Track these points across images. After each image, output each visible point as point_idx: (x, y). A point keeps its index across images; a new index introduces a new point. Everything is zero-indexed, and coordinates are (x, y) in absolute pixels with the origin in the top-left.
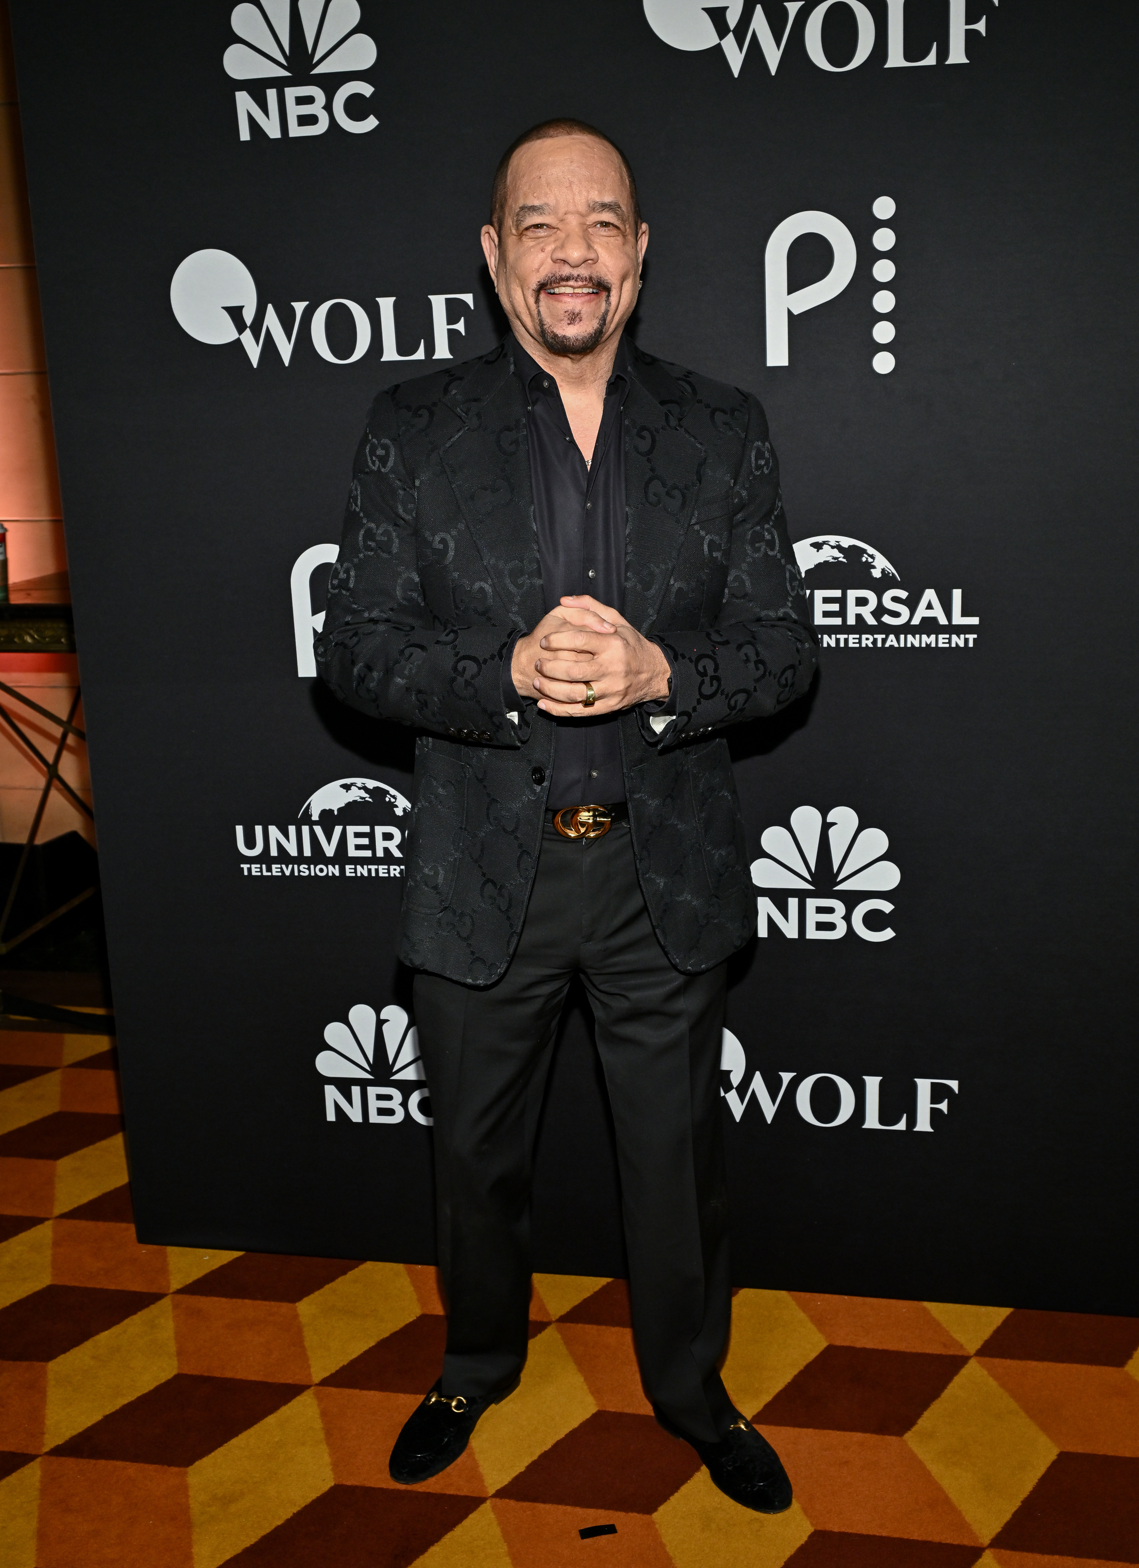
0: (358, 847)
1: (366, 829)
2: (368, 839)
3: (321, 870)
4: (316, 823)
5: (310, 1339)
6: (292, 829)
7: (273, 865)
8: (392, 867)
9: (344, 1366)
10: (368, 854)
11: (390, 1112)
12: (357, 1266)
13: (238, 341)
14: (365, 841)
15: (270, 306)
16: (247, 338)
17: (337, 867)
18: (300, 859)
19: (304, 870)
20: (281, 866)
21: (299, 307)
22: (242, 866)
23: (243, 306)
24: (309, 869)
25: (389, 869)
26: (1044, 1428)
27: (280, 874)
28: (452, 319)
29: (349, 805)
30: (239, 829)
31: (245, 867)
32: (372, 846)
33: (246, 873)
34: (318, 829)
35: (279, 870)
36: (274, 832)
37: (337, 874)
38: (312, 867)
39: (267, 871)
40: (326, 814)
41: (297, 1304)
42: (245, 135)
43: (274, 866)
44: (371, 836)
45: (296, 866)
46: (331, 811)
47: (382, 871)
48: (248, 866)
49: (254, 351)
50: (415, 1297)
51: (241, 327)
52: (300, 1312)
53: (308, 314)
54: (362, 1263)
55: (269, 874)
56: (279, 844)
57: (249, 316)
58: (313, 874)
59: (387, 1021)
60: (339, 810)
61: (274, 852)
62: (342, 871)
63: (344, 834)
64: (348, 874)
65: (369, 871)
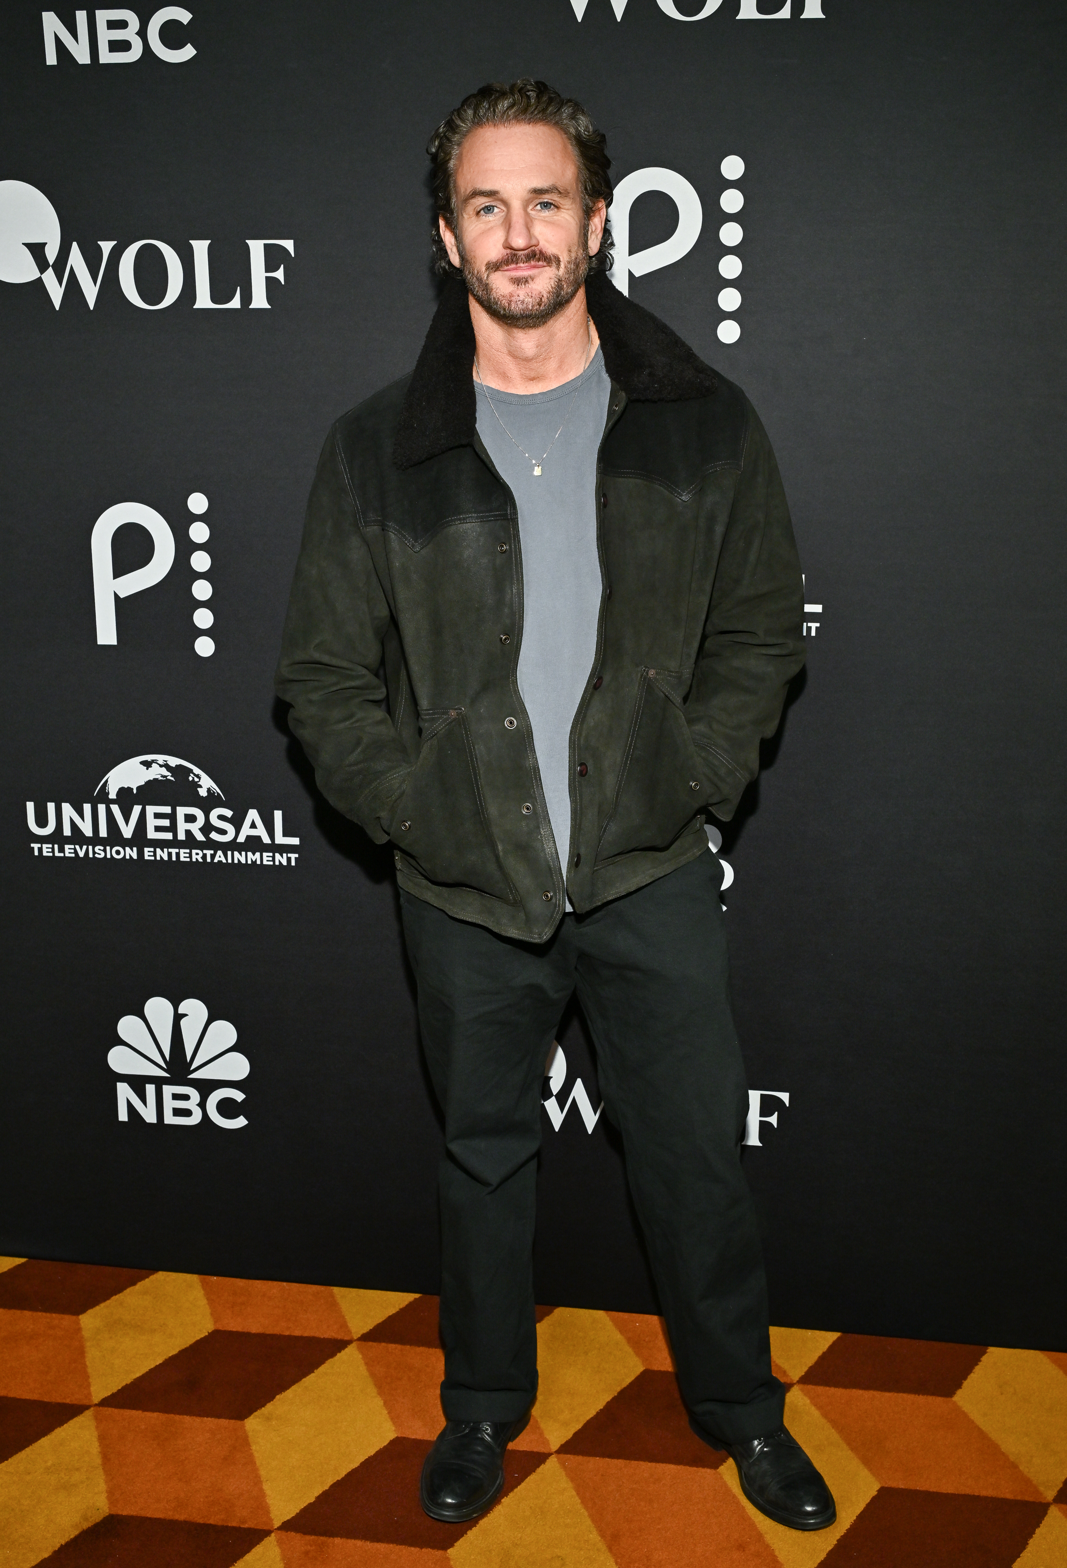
0: (158, 829)
1: (167, 810)
2: (168, 820)
3: (118, 853)
4: (113, 802)
5: (92, 1355)
6: (87, 808)
7: (65, 846)
8: (194, 852)
9: (127, 1385)
10: (169, 836)
11: (187, 1113)
12: (148, 1277)
13: (40, 280)
14: (166, 823)
15: (75, 244)
16: (49, 278)
17: (135, 849)
18: (96, 840)
19: (99, 852)
20: (75, 847)
21: (107, 247)
22: (32, 845)
23: (46, 243)
24: (105, 851)
25: (190, 854)
26: (867, 1462)
27: (73, 855)
28: (270, 266)
29: (149, 783)
30: (30, 806)
31: (36, 846)
32: (173, 828)
33: (36, 853)
34: (115, 808)
35: (73, 851)
36: (67, 809)
37: (135, 857)
38: (108, 848)
39: (59, 852)
40: (124, 792)
41: (81, 1317)
42: (51, 59)
43: (67, 847)
44: (172, 817)
45: (90, 848)
46: (130, 789)
47: (184, 855)
48: (39, 845)
49: (56, 293)
50: (208, 1311)
51: (42, 264)
52: (82, 1325)
53: (116, 255)
54: (153, 1274)
55: (62, 855)
56: (73, 823)
57: (51, 254)
58: (109, 856)
59: (186, 1015)
60: (138, 788)
61: (67, 831)
62: (141, 853)
63: (143, 814)
64: (146, 858)
65: (170, 854)
